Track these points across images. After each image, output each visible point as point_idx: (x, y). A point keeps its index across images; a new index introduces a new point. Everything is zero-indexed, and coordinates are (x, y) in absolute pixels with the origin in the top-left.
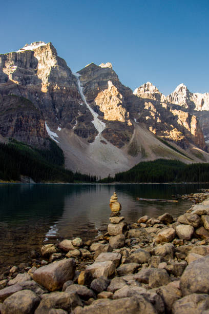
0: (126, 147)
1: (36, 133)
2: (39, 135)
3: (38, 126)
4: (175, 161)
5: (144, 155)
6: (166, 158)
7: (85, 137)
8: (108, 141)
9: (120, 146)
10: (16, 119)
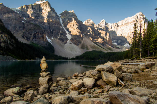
0: (80, 45)
1: (42, 39)
2: (43, 41)
3: (43, 37)
4: (100, 51)
5: (87, 49)
6: (96, 50)
7: (63, 41)
8: (73, 43)
9: (78, 45)
10: (33, 33)
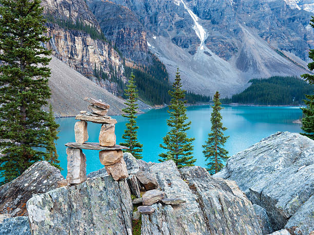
0: (234, 59)
2: (141, 50)
9: (227, 58)
10: (117, 32)
